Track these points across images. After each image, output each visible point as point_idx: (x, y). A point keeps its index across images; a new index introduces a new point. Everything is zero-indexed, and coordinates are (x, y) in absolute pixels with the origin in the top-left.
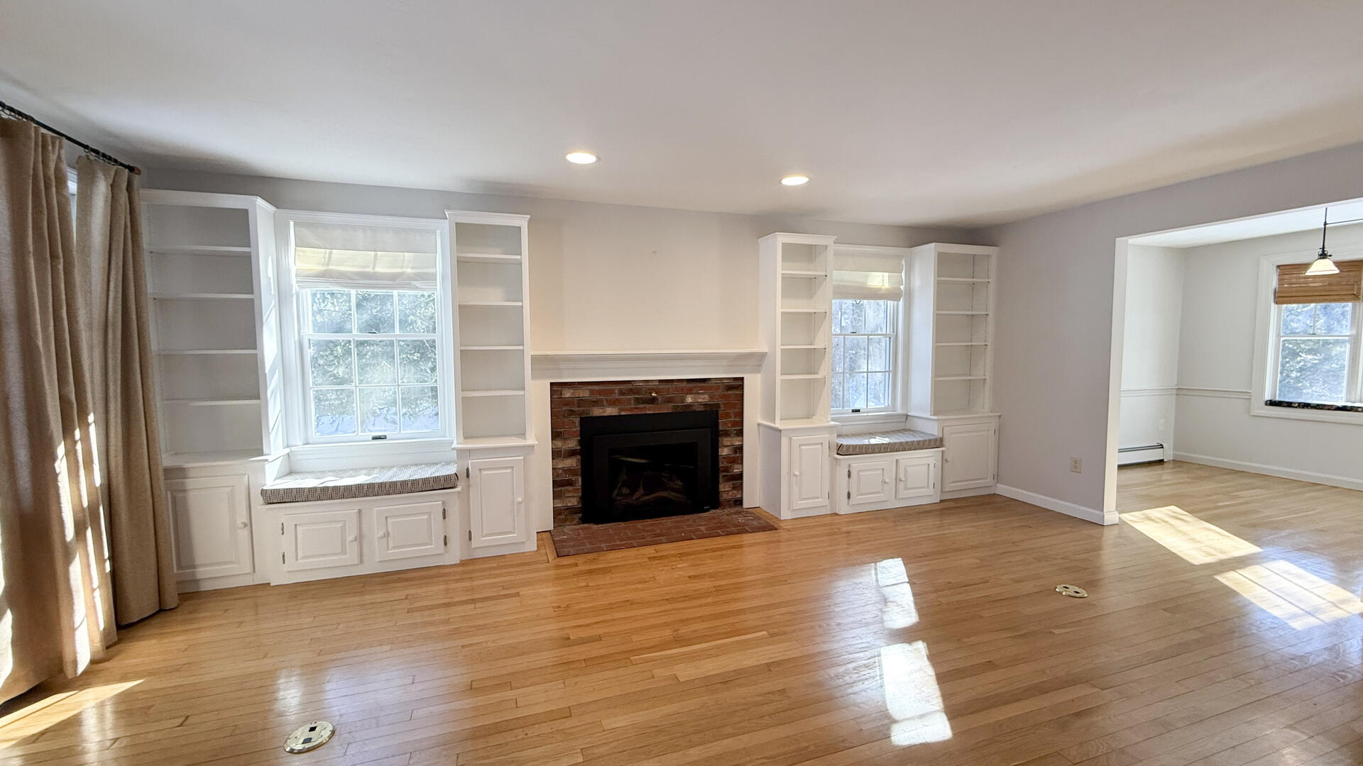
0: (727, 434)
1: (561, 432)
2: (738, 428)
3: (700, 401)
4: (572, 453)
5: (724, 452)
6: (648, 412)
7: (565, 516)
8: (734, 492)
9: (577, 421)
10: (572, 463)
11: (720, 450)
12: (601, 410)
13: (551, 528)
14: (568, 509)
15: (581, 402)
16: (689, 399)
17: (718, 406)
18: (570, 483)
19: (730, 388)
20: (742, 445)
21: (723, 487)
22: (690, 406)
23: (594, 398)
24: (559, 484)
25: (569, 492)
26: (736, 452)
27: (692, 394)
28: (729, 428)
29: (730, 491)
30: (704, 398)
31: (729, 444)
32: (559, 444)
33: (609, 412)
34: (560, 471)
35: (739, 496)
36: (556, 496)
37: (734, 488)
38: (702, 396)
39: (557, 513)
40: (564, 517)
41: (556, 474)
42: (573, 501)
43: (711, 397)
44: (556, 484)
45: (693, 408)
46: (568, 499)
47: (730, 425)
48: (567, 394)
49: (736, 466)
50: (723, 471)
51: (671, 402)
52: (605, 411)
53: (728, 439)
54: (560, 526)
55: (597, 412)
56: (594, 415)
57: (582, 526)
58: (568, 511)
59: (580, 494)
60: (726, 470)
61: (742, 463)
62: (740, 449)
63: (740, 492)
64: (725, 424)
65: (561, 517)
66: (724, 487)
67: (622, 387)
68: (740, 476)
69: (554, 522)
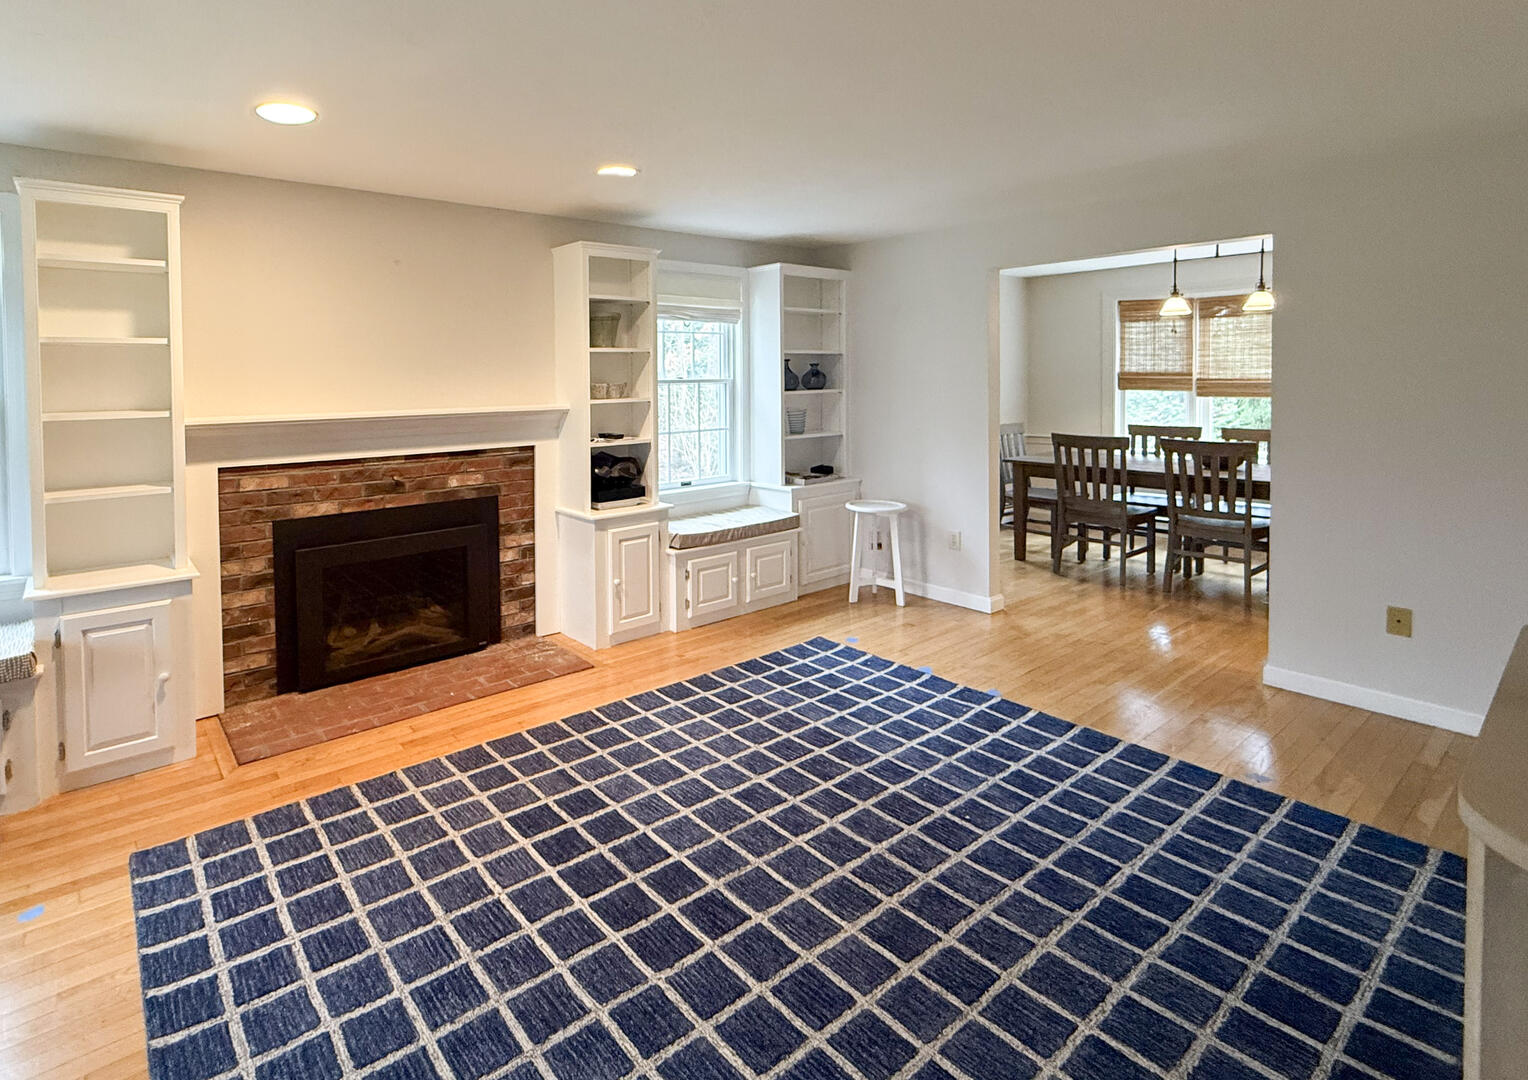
0: (511, 530)
1: (238, 548)
2: (526, 520)
3: (469, 483)
4: (257, 582)
5: (507, 556)
6: (388, 506)
7: (246, 686)
8: (523, 614)
9: (268, 528)
10: (259, 596)
11: (502, 555)
12: (309, 509)
13: (221, 710)
14: (251, 673)
15: (273, 496)
16: (454, 482)
17: (498, 489)
18: (253, 631)
19: (514, 462)
20: (534, 544)
21: (507, 610)
22: (454, 492)
23: (297, 489)
24: (234, 635)
25: (253, 645)
26: (524, 556)
27: (457, 473)
28: (514, 520)
29: (516, 614)
30: (476, 479)
31: (515, 544)
32: (234, 568)
33: (324, 510)
34: (237, 614)
35: (530, 620)
36: (229, 655)
37: (523, 609)
38: (474, 477)
39: (231, 683)
40: (243, 688)
41: (229, 618)
42: (261, 660)
43: (487, 477)
44: (227, 635)
45: (461, 495)
46: (252, 658)
47: (514, 516)
48: (249, 484)
49: (525, 576)
50: (508, 586)
51: (424, 489)
52: (315, 510)
53: (512, 537)
54: (236, 704)
55: (302, 511)
56: (296, 517)
57: (276, 698)
58: (250, 678)
59: (273, 647)
60: (511, 583)
61: (534, 571)
62: (530, 551)
63: (532, 614)
64: (508, 514)
65: (238, 689)
66: (509, 611)
67: (344, 469)
68: (531, 591)
69: (226, 698)
